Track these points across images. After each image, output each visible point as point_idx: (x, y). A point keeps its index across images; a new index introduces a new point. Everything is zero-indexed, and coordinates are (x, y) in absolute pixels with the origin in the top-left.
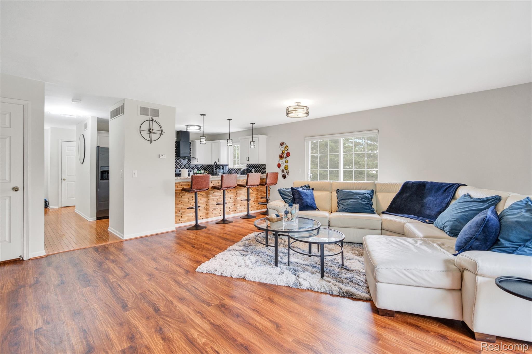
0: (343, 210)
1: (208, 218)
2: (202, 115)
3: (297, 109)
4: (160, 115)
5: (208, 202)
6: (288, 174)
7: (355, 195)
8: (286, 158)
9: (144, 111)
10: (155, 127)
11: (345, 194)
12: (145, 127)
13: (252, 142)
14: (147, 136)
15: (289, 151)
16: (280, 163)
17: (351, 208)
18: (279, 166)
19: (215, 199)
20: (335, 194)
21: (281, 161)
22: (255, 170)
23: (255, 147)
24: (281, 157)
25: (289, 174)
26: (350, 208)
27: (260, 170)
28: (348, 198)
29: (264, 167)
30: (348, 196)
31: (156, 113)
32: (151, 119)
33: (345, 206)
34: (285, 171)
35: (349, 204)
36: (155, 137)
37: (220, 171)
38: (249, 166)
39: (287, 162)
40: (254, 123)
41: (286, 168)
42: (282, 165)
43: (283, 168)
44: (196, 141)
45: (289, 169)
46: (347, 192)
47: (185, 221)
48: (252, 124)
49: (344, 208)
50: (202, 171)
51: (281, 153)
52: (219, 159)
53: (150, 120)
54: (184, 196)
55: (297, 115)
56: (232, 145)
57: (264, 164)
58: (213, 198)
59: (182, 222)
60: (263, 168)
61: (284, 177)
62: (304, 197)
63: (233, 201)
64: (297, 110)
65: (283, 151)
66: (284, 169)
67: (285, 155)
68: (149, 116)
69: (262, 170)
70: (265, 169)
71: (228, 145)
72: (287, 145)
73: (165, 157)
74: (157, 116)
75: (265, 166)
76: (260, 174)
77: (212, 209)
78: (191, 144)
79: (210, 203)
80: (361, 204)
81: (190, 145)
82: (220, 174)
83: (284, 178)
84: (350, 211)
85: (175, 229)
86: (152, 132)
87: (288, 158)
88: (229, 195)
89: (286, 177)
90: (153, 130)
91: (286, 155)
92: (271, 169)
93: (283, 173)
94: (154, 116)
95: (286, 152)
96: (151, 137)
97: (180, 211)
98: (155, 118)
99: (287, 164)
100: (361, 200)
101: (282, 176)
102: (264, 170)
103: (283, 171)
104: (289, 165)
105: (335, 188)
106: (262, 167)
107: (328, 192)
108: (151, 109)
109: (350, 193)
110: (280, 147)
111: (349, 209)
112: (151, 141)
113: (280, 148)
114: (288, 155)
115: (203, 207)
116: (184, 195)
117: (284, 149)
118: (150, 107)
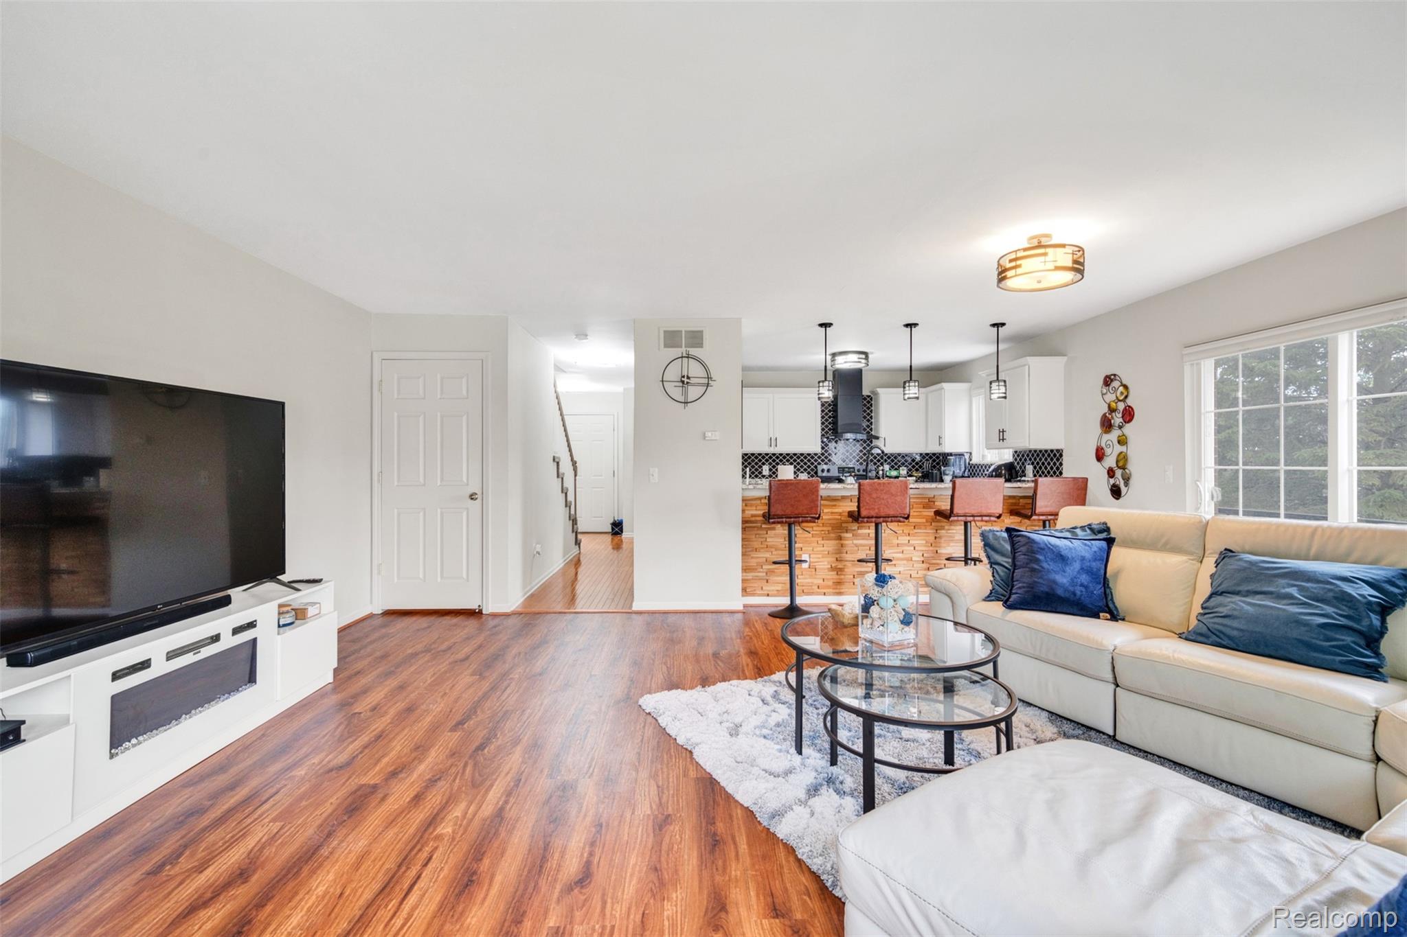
0: (1201, 635)
1: (840, 594)
2: (821, 325)
3: (1019, 262)
4: (706, 342)
5: (841, 553)
6: (1126, 484)
7: (1283, 581)
8: (1120, 427)
9: (671, 339)
10: (695, 370)
11: (1245, 569)
12: (673, 373)
13: (994, 381)
14: (676, 393)
15: (1130, 402)
16: (1103, 445)
17: (1241, 630)
18: (1100, 455)
19: (864, 546)
20: (1209, 565)
21: (1106, 437)
22: (1035, 468)
23: (1005, 398)
24: (1107, 425)
25: (1132, 482)
26: (1235, 633)
27: (1046, 468)
28: (1250, 588)
29: (1058, 460)
30: (1247, 580)
31: (696, 338)
32: (684, 355)
33: (1217, 620)
34: (1119, 473)
35: (1235, 613)
36: (694, 392)
37: (947, 472)
38: (1018, 456)
39: (1122, 441)
40: (1003, 324)
41: (1121, 464)
42: (1108, 451)
43: (1110, 461)
44: (879, 390)
45: (1132, 467)
46: (1251, 563)
47: (776, 592)
48: (998, 325)
49: (1210, 626)
50: (903, 471)
51: (1105, 409)
52: (940, 438)
53: (682, 357)
54: (773, 532)
55: (1039, 282)
56: (917, 398)
57: (1058, 451)
58: (855, 542)
59: (768, 595)
60: (1055, 464)
61: (1116, 492)
62: (1045, 565)
63: (922, 559)
64: (1019, 266)
65: (1113, 405)
66: (1113, 465)
67: (1117, 419)
68: (681, 347)
69: (1052, 468)
70: (1061, 464)
71: (906, 396)
72: (1124, 382)
73: (718, 438)
74: (700, 345)
75: (1061, 455)
76: (1002, 480)
77: (855, 574)
78: (871, 399)
79: (847, 555)
80: (1297, 622)
81: (867, 405)
82: (947, 478)
83: (1117, 499)
84: (1234, 646)
85: (741, 608)
86: (688, 383)
87: (1129, 429)
88: (908, 538)
89: (1123, 494)
90: (688, 378)
91: (1120, 415)
92: (1078, 464)
93: (1112, 481)
94: (691, 347)
95: (1121, 406)
96: (685, 394)
97: (764, 567)
98: (693, 351)
99: (1123, 449)
100: (1304, 604)
101: (1109, 492)
102: (1058, 468)
103: (1111, 473)
104: (1133, 451)
105: (1215, 545)
106: (1052, 459)
107: (1184, 558)
108: (685, 331)
109: (1268, 569)
110: (1105, 391)
111: (1229, 637)
112: (685, 403)
113: (1103, 394)
114: (1129, 415)
115: (826, 563)
116: (774, 529)
117: (1113, 397)
118: (684, 327)
